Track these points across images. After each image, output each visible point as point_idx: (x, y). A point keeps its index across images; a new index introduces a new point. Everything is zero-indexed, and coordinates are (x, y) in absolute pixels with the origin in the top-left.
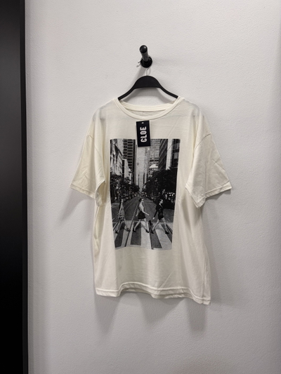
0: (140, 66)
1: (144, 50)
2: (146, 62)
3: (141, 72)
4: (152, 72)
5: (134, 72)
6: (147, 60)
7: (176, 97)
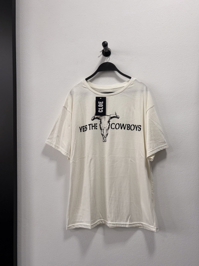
0: (102, 56)
1: (105, 44)
2: (107, 53)
3: (102, 59)
4: (111, 60)
5: (97, 60)
6: (107, 51)
7: (130, 78)
